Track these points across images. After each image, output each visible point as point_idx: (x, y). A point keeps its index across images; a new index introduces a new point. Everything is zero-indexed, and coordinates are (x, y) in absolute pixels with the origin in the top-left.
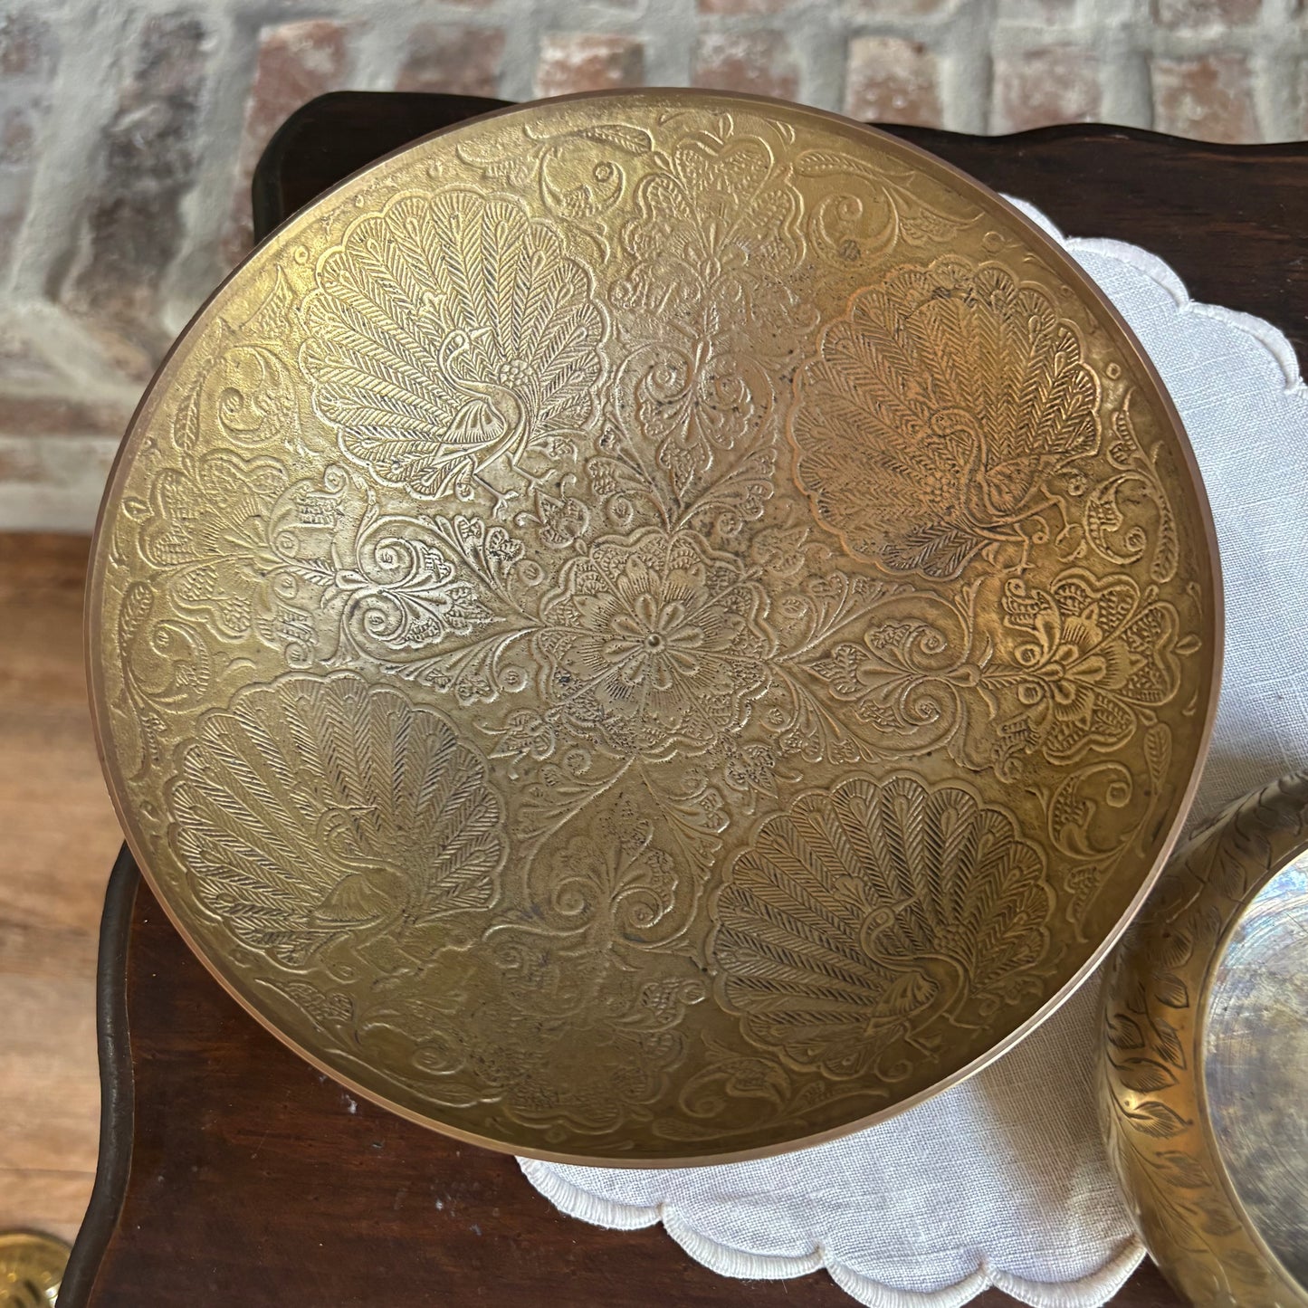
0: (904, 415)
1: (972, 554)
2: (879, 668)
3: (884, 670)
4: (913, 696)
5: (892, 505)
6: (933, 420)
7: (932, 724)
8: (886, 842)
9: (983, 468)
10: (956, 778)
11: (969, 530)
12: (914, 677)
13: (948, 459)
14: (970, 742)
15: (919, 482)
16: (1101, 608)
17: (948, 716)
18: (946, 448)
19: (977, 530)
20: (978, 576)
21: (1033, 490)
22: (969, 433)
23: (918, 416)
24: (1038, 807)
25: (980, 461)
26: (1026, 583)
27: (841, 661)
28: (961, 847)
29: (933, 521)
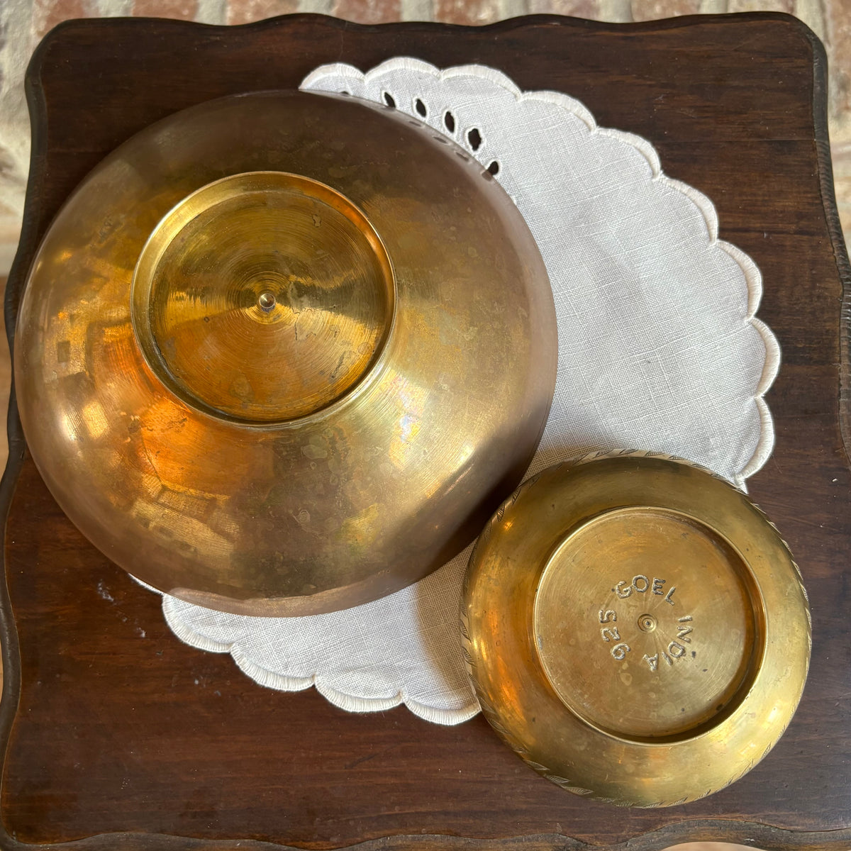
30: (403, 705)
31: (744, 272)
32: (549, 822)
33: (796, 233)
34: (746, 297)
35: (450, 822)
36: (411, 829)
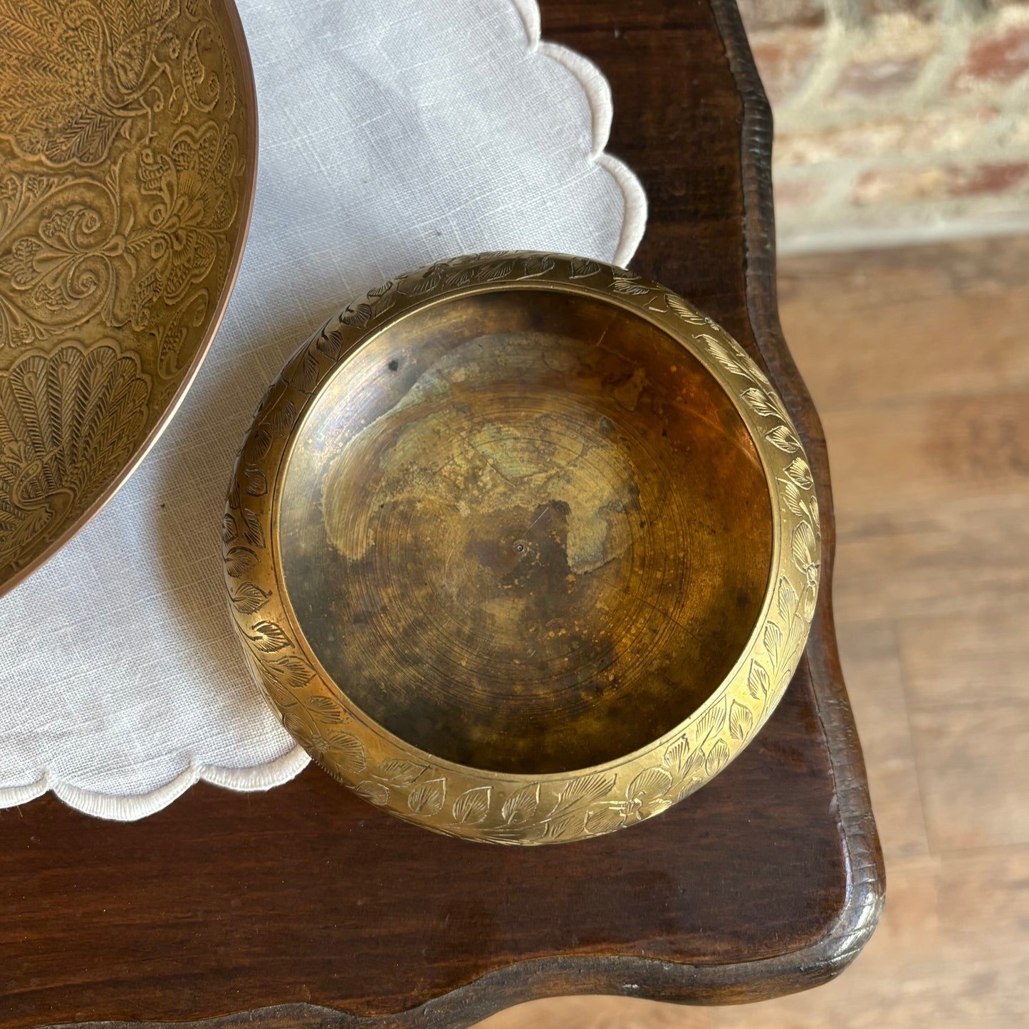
0: (42, 16)
1: (113, 136)
2: (50, 255)
3: (54, 255)
4: (77, 274)
5: (47, 103)
6: (65, 16)
7: (90, 295)
8: (48, 406)
9: (110, 52)
10: (105, 337)
11: (109, 113)
12: (78, 256)
13: (84, 50)
14: (118, 304)
15: (65, 77)
16: (200, 156)
17: (102, 285)
18: (80, 39)
19: (115, 111)
20: (121, 152)
21: (147, 62)
22: (94, 21)
23: (53, 14)
24: (155, 346)
25: (107, 45)
26: (153, 151)
27: (20, 255)
28: (100, 396)
29: (81, 111)
30: (50, 794)
31: (584, 86)
32: (289, 984)
33: (666, 26)
34: (589, 123)
35: (123, 998)
36: (57, 1016)
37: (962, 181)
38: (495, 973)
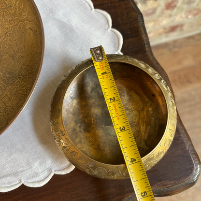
30: (23, 184)
33: (119, 1)
37: (167, 30)
38: (127, 198)
